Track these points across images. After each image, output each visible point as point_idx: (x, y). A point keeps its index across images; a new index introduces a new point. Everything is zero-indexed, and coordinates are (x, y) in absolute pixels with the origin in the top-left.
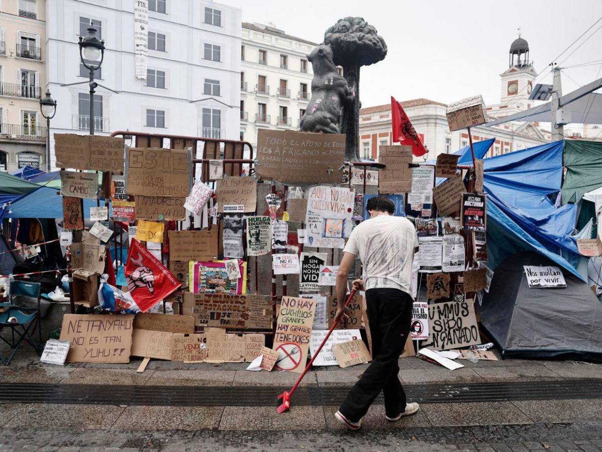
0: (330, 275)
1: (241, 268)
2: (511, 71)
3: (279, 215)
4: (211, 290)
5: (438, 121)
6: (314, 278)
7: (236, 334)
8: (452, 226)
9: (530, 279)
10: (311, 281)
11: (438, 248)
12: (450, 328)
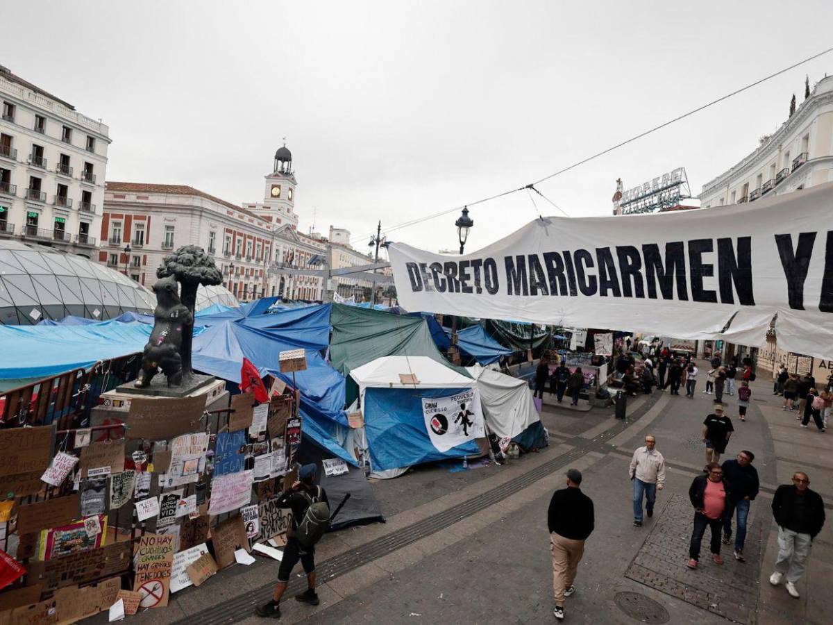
0: (185, 506)
1: (102, 523)
2: (275, 176)
3: (144, 468)
4: (65, 552)
5: (203, 214)
6: (171, 512)
7: (90, 585)
8: (278, 443)
9: (327, 470)
10: (168, 515)
11: (268, 462)
12: (273, 520)
